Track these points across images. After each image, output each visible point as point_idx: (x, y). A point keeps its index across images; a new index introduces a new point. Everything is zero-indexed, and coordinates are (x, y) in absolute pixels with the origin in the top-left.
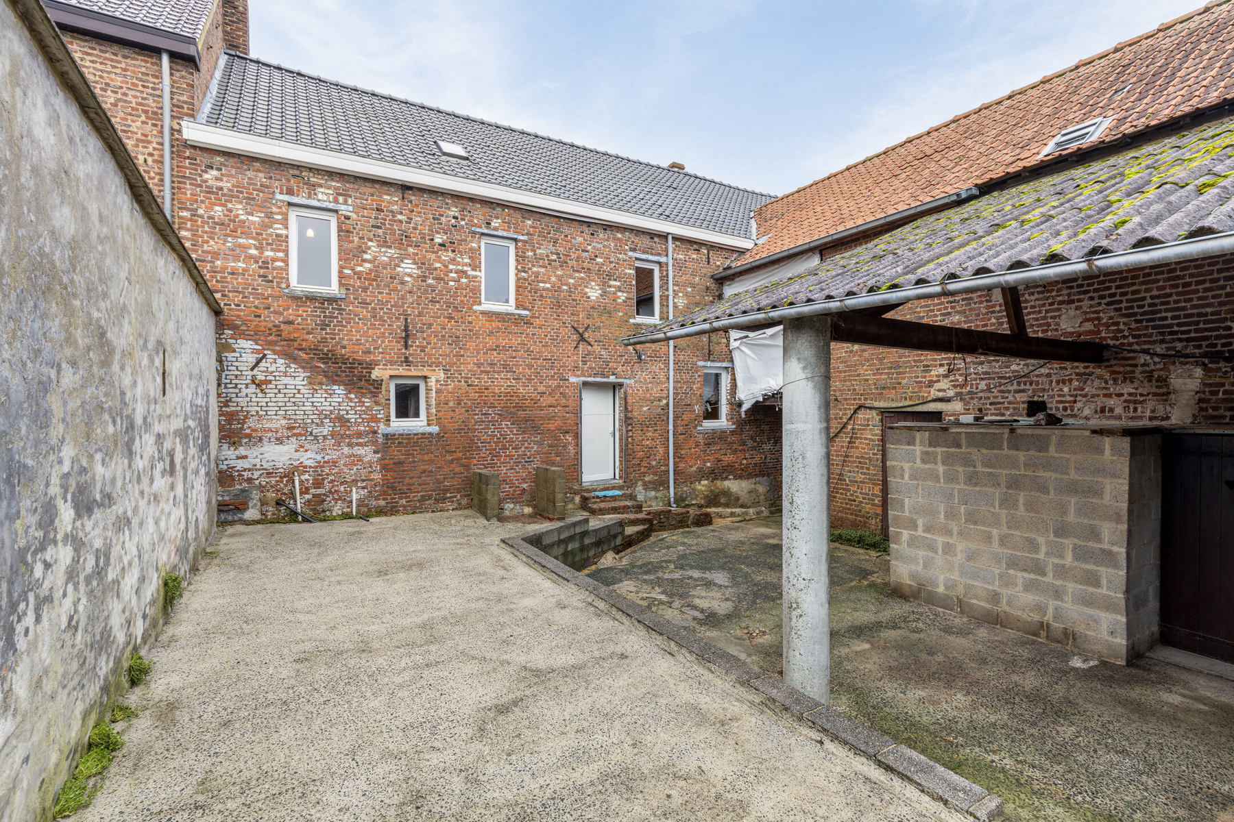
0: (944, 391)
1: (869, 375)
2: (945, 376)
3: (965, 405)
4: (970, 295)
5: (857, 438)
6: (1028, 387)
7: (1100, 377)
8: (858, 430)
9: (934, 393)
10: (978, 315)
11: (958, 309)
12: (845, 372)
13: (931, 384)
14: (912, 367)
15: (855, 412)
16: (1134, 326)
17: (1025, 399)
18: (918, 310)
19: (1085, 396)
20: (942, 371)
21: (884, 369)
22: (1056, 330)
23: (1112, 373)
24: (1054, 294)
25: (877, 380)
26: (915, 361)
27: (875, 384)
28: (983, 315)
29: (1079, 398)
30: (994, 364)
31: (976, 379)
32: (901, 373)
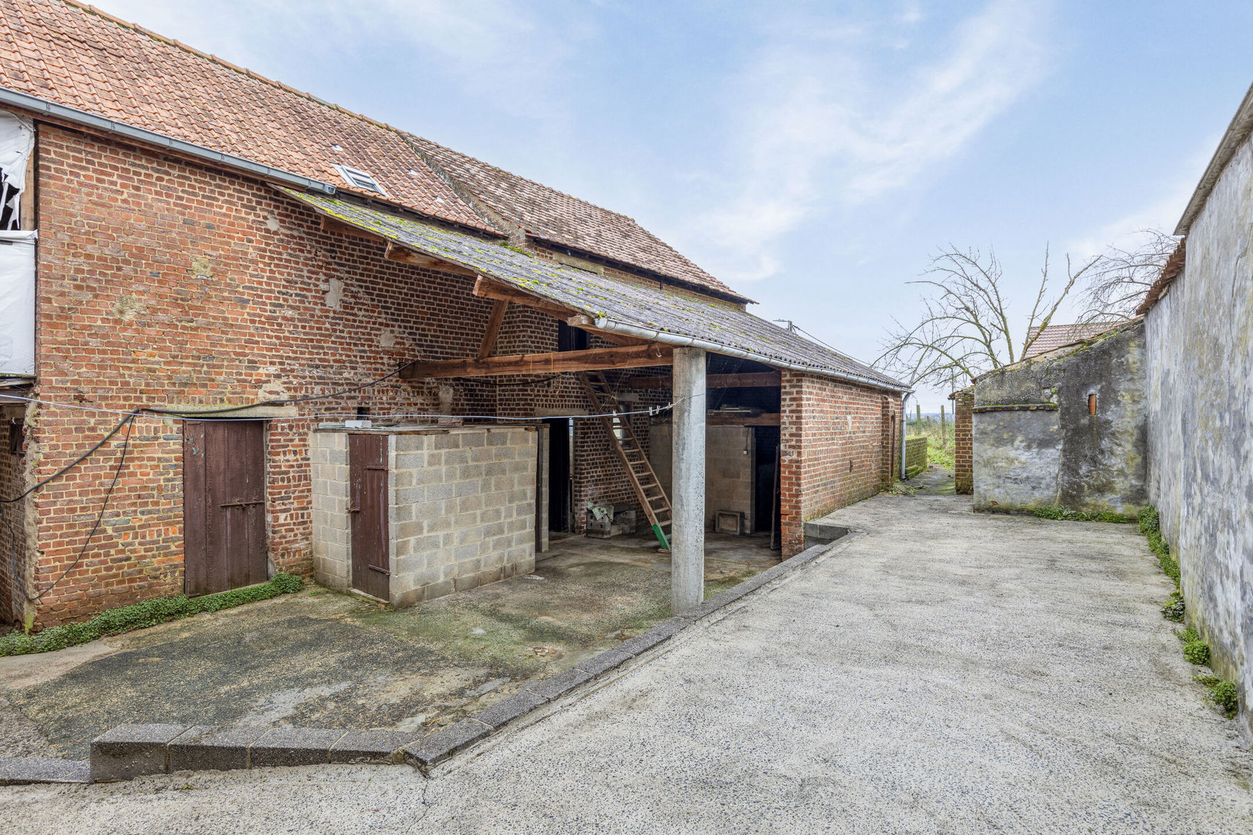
0: (278, 393)
1: (158, 363)
2: (278, 376)
3: (301, 409)
4: (305, 293)
5: (132, 460)
6: (357, 394)
7: (404, 390)
8: (135, 446)
9: (262, 395)
10: (312, 316)
11: (290, 303)
12: (101, 352)
13: (258, 384)
14: (233, 360)
15: (128, 419)
16: (423, 354)
17: (356, 405)
18: (241, 290)
19: (396, 404)
20: (273, 370)
21: (187, 357)
22: (378, 347)
23: (413, 387)
24: (376, 314)
25: (174, 372)
26: (235, 353)
27: (170, 378)
28: (319, 317)
29: (393, 406)
30: (328, 369)
31: (311, 383)
32: (214, 366)
